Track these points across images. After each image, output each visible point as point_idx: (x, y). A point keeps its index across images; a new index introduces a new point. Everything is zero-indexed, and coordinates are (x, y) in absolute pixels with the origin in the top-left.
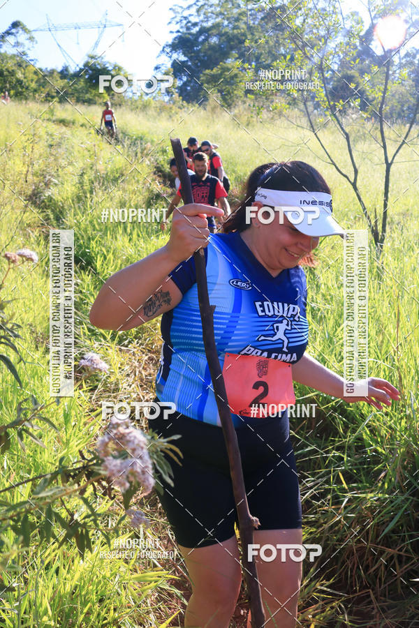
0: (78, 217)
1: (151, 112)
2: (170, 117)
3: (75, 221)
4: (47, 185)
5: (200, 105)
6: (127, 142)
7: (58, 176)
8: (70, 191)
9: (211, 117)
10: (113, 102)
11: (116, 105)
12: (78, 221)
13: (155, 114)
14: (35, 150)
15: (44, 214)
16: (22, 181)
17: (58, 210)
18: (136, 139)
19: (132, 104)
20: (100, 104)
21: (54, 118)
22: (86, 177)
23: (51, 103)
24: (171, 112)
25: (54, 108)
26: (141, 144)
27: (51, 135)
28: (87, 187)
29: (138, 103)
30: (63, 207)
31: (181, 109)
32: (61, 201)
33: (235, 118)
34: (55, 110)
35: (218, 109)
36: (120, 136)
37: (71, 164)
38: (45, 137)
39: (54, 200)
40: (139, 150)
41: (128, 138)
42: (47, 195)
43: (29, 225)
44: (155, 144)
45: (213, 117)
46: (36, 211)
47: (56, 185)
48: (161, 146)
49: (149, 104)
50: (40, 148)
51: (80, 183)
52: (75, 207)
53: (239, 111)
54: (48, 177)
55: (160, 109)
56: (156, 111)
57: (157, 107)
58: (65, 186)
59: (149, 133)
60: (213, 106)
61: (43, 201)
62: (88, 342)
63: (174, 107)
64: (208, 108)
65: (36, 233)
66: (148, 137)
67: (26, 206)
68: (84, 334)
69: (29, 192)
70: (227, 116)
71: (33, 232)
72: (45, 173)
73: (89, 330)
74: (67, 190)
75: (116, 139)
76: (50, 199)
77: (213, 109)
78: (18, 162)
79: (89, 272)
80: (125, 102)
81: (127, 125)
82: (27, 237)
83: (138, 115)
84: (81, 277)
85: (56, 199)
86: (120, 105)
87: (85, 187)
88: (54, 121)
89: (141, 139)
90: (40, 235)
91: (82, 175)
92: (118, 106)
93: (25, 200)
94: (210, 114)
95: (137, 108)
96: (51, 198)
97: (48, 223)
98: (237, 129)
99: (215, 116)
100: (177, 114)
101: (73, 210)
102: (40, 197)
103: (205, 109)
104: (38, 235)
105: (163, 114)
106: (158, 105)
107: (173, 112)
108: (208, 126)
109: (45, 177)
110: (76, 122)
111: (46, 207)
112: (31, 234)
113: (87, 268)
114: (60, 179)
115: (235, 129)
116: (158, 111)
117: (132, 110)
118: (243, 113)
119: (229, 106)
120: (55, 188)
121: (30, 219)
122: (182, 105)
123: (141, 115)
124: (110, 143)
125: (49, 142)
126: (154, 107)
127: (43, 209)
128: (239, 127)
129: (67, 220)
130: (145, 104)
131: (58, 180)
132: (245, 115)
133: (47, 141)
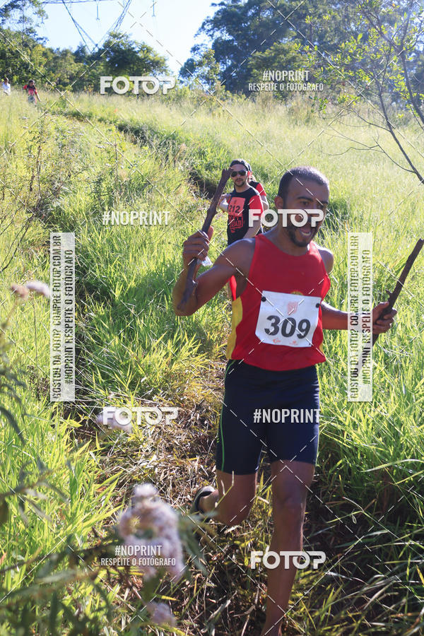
0: (93, 236)
1: (187, 104)
2: (211, 110)
3: (90, 239)
4: (56, 193)
6: (156, 142)
7: (70, 182)
8: (83, 202)
9: (261, 111)
12: (92, 240)
13: (192, 107)
14: (42, 152)
16: (26, 189)
17: (68, 224)
18: (167, 138)
21: (66, 111)
22: (104, 184)
23: (63, 92)
24: (211, 104)
25: (67, 98)
26: (173, 144)
28: (105, 198)
30: (74, 222)
31: (224, 100)
32: (72, 215)
33: (291, 111)
34: (68, 101)
35: (271, 101)
36: (148, 134)
37: (86, 168)
38: (54, 133)
39: (64, 213)
40: (170, 152)
41: (158, 137)
42: (55, 206)
43: (32, 243)
44: (191, 144)
45: (264, 111)
46: (41, 225)
47: (66, 193)
48: (198, 146)
49: (185, 94)
50: (50, 147)
51: (97, 192)
52: (89, 222)
53: (297, 103)
54: (57, 184)
55: (198, 101)
56: (192, 103)
57: (193, 98)
58: (77, 195)
59: (183, 131)
60: (264, 97)
61: (51, 214)
62: (102, 391)
63: (215, 98)
64: (258, 99)
66: (182, 136)
67: (30, 220)
68: (97, 382)
69: (34, 204)
70: (282, 109)
71: (37, 252)
72: (53, 178)
73: (104, 376)
74: (80, 201)
75: (142, 138)
76: (59, 211)
77: (265, 101)
78: (21, 165)
79: (105, 304)
81: (156, 120)
82: (30, 258)
83: (170, 109)
84: (94, 310)
85: (66, 212)
87: (102, 197)
88: (66, 115)
89: (174, 139)
90: (45, 256)
91: (99, 182)
92: (146, 96)
93: (28, 212)
94: (260, 107)
95: (169, 99)
96: (61, 210)
98: (294, 127)
99: (266, 109)
100: (219, 107)
101: (86, 225)
102: (46, 208)
103: (254, 101)
105: (202, 107)
106: (196, 95)
107: (214, 104)
109: (54, 184)
110: (94, 115)
111: (55, 221)
112: (35, 254)
113: (103, 298)
114: (72, 187)
115: (292, 126)
116: (195, 103)
117: (162, 102)
118: (302, 106)
119: (284, 97)
120: (65, 198)
121: (33, 236)
122: (226, 96)
123: (174, 108)
124: (135, 143)
125: (59, 141)
126: (190, 98)
127: (50, 223)
128: (296, 124)
129: (80, 238)
130: (179, 94)
131: (69, 188)
132: (304, 109)
133: (57, 140)
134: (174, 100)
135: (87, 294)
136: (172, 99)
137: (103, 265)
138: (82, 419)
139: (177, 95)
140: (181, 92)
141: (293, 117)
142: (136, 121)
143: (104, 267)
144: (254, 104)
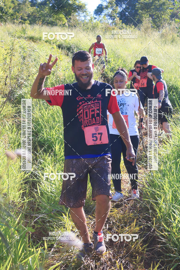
0: (42, 112)
3: (40, 114)
5: (135, 27)
9: (144, 36)
10: (70, 24)
11: (72, 27)
12: (42, 114)
14: (12, 61)
15: (17, 108)
19: (84, 25)
20: (60, 25)
21: (26, 36)
23: (24, 25)
25: (26, 28)
27: (23, 48)
29: (89, 25)
31: (121, 29)
33: (162, 36)
34: (27, 30)
35: (150, 30)
38: (19, 50)
42: (19, 93)
43: (5, 116)
45: (145, 36)
46: (10, 106)
47: (26, 86)
49: (97, 25)
50: (17, 58)
52: (40, 103)
53: (166, 31)
54: (20, 80)
55: (105, 30)
56: (102, 31)
57: (103, 28)
60: (145, 27)
61: (16, 99)
64: (142, 28)
65: (10, 123)
67: (4, 103)
69: (7, 93)
70: (156, 34)
71: (8, 122)
72: (18, 77)
75: (72, 52)
77: (146, 29)
79: (50, 154)
80: (79, 24)
81: (80, 42)
83: (89, 35)
84: (43, 157)
86: (75, 26)
88: (25, 38)
90: (13, 124)
92: (74, 27)
93: (3, 97)
94: (143, 33)
95: (88, 28)
97: (19, 115)
98: (164, 45)
101: (38, 105)
103: (139, 30)
104: (11, 124)
105: (107, 33)
108: (141, 43)
110: (42, 39)
112: (6, 123)
113: (48, 150)
114: (29, 82)
115: (163, 45)
116: (104, 31)
117: (84, 30)
118: (169, 32)
119: (158, 27)
120: (25, 89)
121: (6, 112)
122: (122, 26)
123: (91, 34)
124: (68, 55)
125: (21, 54)
126: (101, 28)
127: (16, 104)
128: (166, 43)
129: (34, 114)
130: (94, 26)
131: (28, 83)
132: (171, 34)
133: (20, 53)
134: (90, 29)
135: (39, 148)
136: (89, 29)
137: (48, 130)
138: (36, 227)
139: (93, 27)
140: (95, 25)
141: (163, 39)
142: (68, 42)
143: (49, 131)
144: (139, 31)
